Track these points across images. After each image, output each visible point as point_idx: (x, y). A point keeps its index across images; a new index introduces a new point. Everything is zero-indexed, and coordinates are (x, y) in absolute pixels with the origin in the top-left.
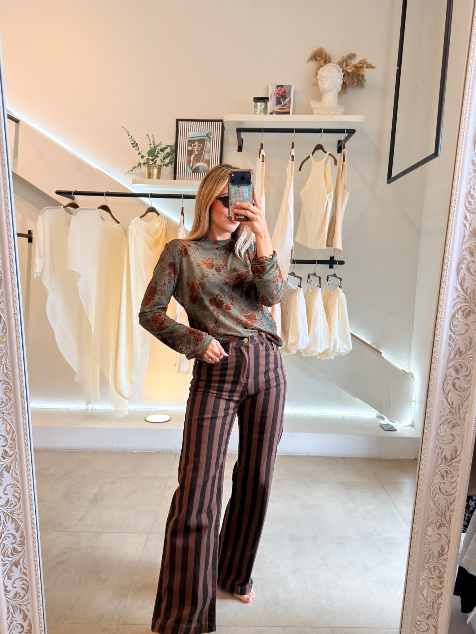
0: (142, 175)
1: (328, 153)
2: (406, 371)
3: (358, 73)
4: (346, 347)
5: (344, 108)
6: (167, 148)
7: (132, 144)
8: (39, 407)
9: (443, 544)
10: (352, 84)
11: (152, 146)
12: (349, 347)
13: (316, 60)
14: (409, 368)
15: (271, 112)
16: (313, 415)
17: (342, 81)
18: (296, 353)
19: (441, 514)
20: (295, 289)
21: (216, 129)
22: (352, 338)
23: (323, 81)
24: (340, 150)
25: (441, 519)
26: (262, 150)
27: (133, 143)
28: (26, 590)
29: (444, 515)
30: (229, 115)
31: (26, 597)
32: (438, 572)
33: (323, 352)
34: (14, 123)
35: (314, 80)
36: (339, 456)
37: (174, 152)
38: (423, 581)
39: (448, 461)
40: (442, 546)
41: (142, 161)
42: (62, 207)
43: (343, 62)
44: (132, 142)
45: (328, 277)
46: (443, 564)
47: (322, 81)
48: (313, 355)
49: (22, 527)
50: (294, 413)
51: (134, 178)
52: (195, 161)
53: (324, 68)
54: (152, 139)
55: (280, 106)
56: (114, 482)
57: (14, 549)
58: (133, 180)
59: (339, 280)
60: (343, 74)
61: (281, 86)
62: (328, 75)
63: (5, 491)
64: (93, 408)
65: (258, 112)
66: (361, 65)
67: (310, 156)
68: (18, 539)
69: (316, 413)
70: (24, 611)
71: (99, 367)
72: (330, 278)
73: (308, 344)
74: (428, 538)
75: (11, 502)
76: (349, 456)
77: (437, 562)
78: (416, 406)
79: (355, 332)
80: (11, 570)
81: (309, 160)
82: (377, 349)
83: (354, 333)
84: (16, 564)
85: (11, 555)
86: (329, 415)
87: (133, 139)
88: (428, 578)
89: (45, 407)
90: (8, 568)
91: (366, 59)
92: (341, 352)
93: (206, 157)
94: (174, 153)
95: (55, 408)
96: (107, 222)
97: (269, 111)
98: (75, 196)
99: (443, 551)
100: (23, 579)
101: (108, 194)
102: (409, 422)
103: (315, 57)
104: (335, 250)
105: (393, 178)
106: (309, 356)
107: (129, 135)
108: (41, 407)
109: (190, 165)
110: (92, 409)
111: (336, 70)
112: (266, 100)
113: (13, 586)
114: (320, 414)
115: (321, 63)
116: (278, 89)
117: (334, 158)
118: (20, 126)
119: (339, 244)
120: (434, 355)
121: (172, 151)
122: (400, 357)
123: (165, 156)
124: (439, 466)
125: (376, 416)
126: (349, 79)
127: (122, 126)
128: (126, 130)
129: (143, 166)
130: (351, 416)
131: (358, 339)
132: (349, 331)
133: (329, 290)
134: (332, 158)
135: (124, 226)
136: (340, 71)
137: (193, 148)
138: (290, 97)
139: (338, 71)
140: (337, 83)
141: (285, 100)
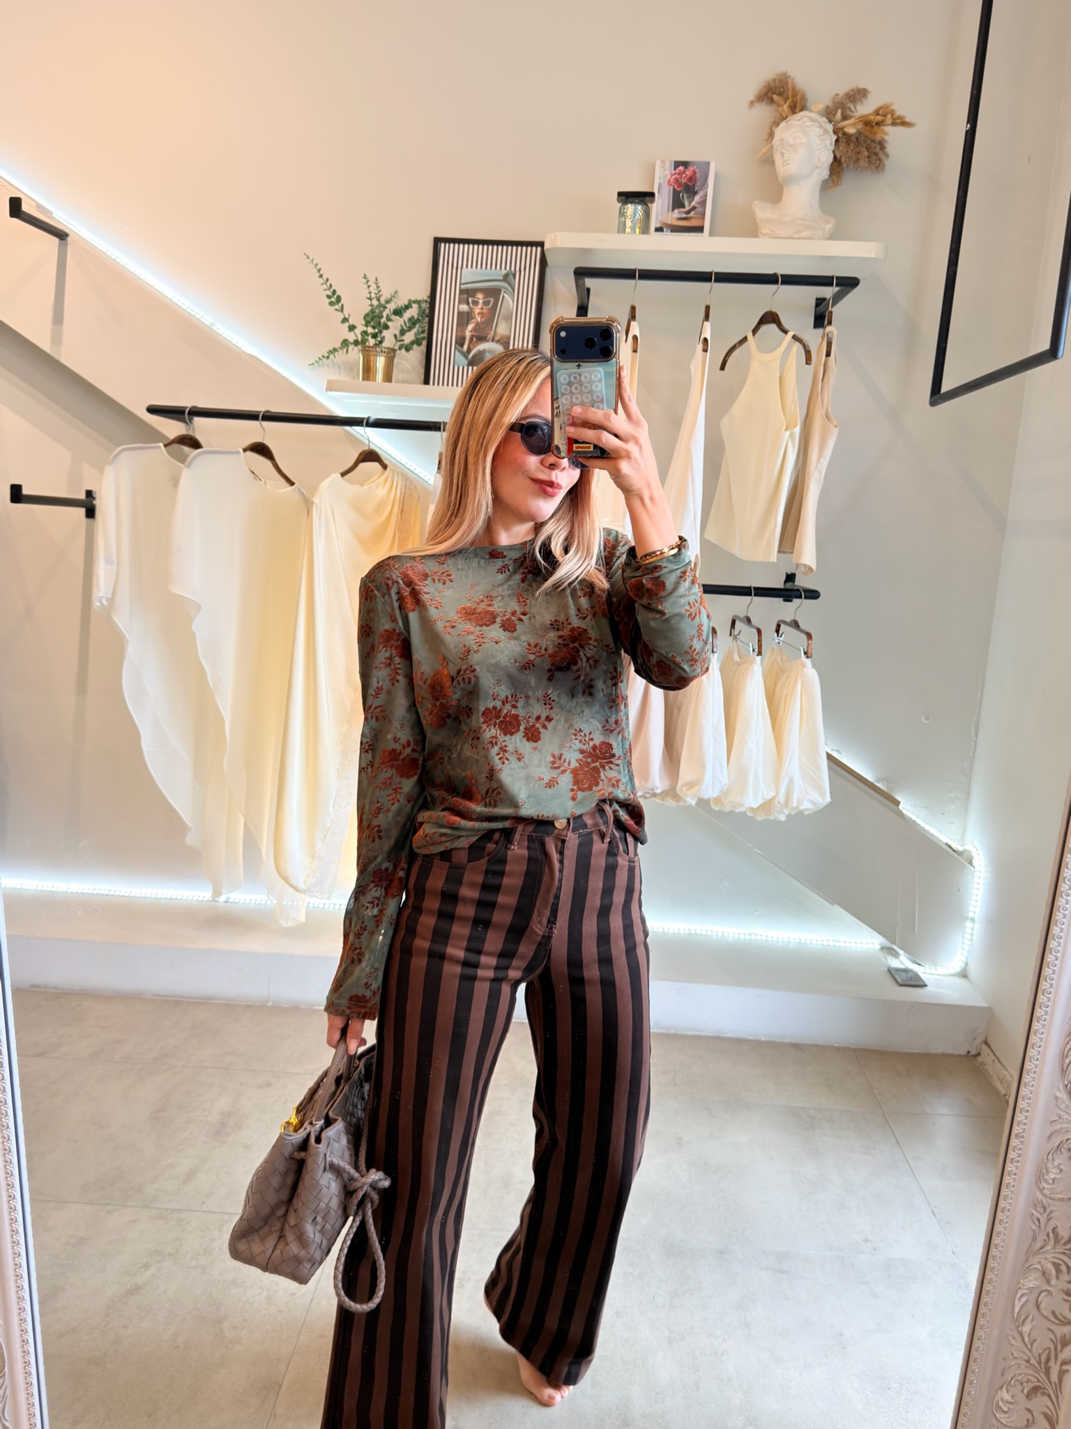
0: (350, 368)
1: (791, 334)
2: (954, 846)
3: (871, 136)
4: (815, 794)
5: (834, 222)
6: (411, 307)
7: (329, 297)
8: (106, 893)
10: (855, 162)
11: (375, 302)
12: (823, 797)
13: (771, 101)
14: (962, 840)
15: (658, 226)
16: (731, 939)
17: (832, 156)
18: (696, 804)
19: (1036, 1365)
21: (527, 263)
22: (830, 768)
23: (786, 155)
24: (819, 322)
25: (1037, 1375)
26: (632, 322)
27: (330, 294)
29: (1045, 1367)
30: (557, 233)
33: (761, 805)
34: (57, 240)
35: (765, 150)
36: (787, 1040)
37: (427, 316)
39: (1063, 1242)
41: (351, 337)
42: (161, 445)
43: (836, 110)
44: (329, 293)
45: (778, 626)
47: (783, 154)
48: (737, 811)
50: (687, 932)
51: (333, 377)
52: (475, 339)
53: (790, 121)
54: (375, 287)
55: (680, 212)
58: (329, 382)
59: (804, 637)
60: (835, 137)
61: (686, 164)
62: (798, 141)
65: (628, 230)
66: (879, 118)
67: (748, 337)
69: (739, 934)
71: (242, 820)
72: (783, 627)
73: (726, 786)
76: (812, 1043)
78: (976, 932)
79: (838, 751)
81: (745, 345)
82: (888, 792)
83: (835, 754)
86: (770, 939)
87: (331, 286)
89: (121, 894)
91: (893, 104)
92: (802, 807)
93: (502, 329)
94: (427, 319)
95: (142, 896)
96: (265, 483)
97: (654, 225)
98: (192, 418)
101: (270, 417)
102: (955, 965)
103: (770, 94)
104: (798, 566)
105: (943, 393)
106: (727, 811)
107: (321, 276)
108: (111, 893)
109: (462, 347)
110: (226, 902)
111: (818, 130)
112: (647, 199)
114: (748, 937)
115: (783, 110)
116: (677, 171)
117: (805, 346)
118: (70, 248)
119: (808, 553)
121: (421, 314)
122: (943, 814)
123: (405, 328)
124: (1040, 1250)
125: (878, 947)
126: (850, 150)
127: (305, 255)
128: (315, 264)
129: (353, 349)
130: (820, 943)
131: (845, 768)
132: (825, 748)
133: (779, 657)
134: (801, 347)
135: (303, 491)
136: (828, 132)
137: (471, 308)
138: (705, 191)
139: (824, 131)
140: (819, 160)
141: (694, 197)
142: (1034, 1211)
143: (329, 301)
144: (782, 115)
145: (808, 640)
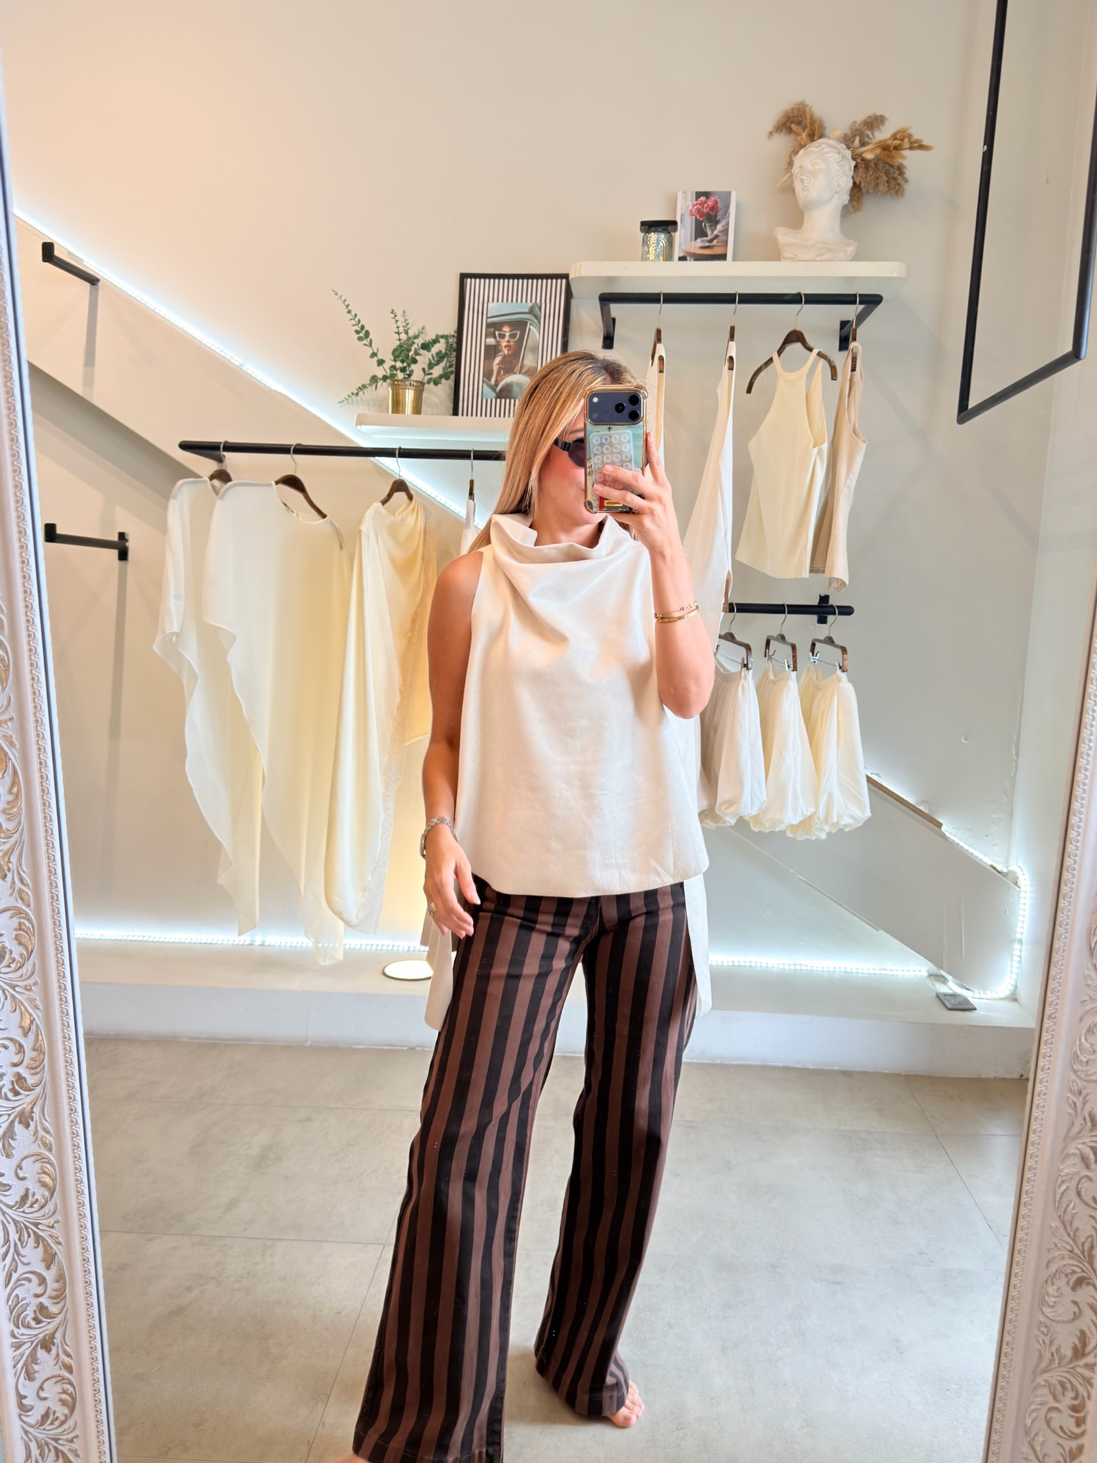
0: (380, 405)
1: (815, 351)
2: (999, 868)
3: (889, 160)
4: (856, 811)
5: (856, 244)
6: (439, 342)
7: (357, 332)
8: (140, 939)
9: (1085, 1328)
10: (874, 187)
11: (404, 337)
12: (863, 811)
13: (790, 130)
14: (1007, 860)
15: (682, 255)
16: (775, 970)
17: (852, 181)
18: (735, 824)
19: (1080, 1254)
20: (735, 673)
21: (552, 295)
22: (870, 790)
23: (806, 182)
24: (844, 343)
25: (1081, 1265)
26: (658, 345)
27: (359, 329)
28: (70, 1405)
29: (1089, 1256)
30: (582, 262)
31: (70, 1423)
32: (1072, 1395)
33: (801, 822)
34: (88, 285)
35: (785, 178)
36: (836, 1068)
37: (454, 351)
38: (1034, 1415)
40: (1083, 1332)
41: (380, 372)
43: (854, 136)
44: (357, 328)
45: (813, 645)
46: (1084, 1378)
47: (802, 181)
48: (777, 830)
49: (60, 1257)
50: (731, 964)
51: (361, 412)
52: (502, 372)
53: (809, 149)
54: (403, 320)
55: (703, 241)
56: (309, 1119)
57: (42, 1308)
58: (359, 416)
59: (839, 651)
60: (853, 163)
61: (707, 195)
62: (817, 167)
63: (19, 1171)
64: (264, 942)
65: (652, 256)
66: (897, 142)
67: (774, 359)
68: (52, 1285)
69: (784, 964)
70: (66, 1456)
72: (818, 645)
73: (765, 804)
74: (1047, 1310)
75: (33, 1196)
76: (862, 1070)
77: (1068, 1372)
78: (1024, 953)
79: (878, 775)
80: (33, 1358)
81: (770, 367)
82: (930, 814)
83: (875, 778)
84: (47, 1344)
85: (33, 1324)
86: (815, 969)
87: (359, 321)
88: (1045, 1408)
89: (155, 940)
90: (28, 1352)
91: (910, 128)
92: (843, 823)
94: (454, 354)
95: (177, 941)
96: (297, 514)
97: (677, 253)
98: (225, 453)
99: (1084, 1345)
100: (62, 1379)
101: (300, 450)
102: (1004, 988)
103: (788, 124)
104: (831, 580)
105: (971, 409)
106: (767, 831)
107: (349, 312)
108: (145, 939)
109: (490, 380)
110: (262, 945)
111: (836, 156)
112: (670, 228)
113: (38, 1395)
114: (792, 967)
115: (802, 139)
116: (699, 201)
117: (830, 362)
118: (100, 292)
119: (840, 566)
120: (1068, 862)
121: (448, 349)
122: (987, 836)
123: (432, 361)
124: (1077, 1135)
125: (926, 974)
126: (869, 175)
127: (334, 291)
128: (343, 299)
129: (382, 385)
130: (866, 971)
131: (886, 790)
132: (864, 771)
133: (815, 676)
134: (826, 363)
135: (335, 523)
136: (846, 158)
137: (498, 342)
138: (727, 220)
139: (843, 157)
140: (839, 185)
141: (716, 226)
142: (1069, 1095)
143: (357, 336)
144: (800, 144)
145: (843, 654)
